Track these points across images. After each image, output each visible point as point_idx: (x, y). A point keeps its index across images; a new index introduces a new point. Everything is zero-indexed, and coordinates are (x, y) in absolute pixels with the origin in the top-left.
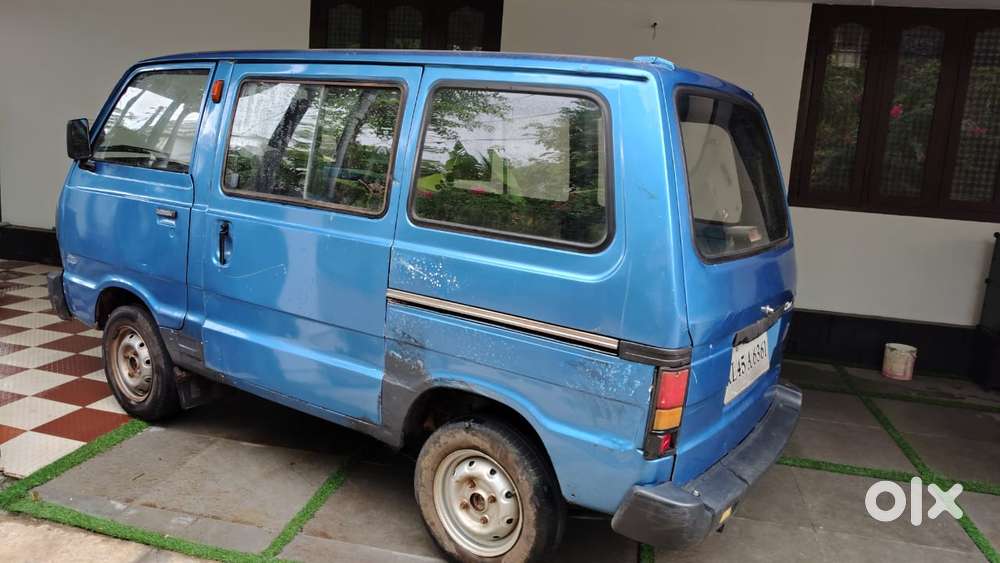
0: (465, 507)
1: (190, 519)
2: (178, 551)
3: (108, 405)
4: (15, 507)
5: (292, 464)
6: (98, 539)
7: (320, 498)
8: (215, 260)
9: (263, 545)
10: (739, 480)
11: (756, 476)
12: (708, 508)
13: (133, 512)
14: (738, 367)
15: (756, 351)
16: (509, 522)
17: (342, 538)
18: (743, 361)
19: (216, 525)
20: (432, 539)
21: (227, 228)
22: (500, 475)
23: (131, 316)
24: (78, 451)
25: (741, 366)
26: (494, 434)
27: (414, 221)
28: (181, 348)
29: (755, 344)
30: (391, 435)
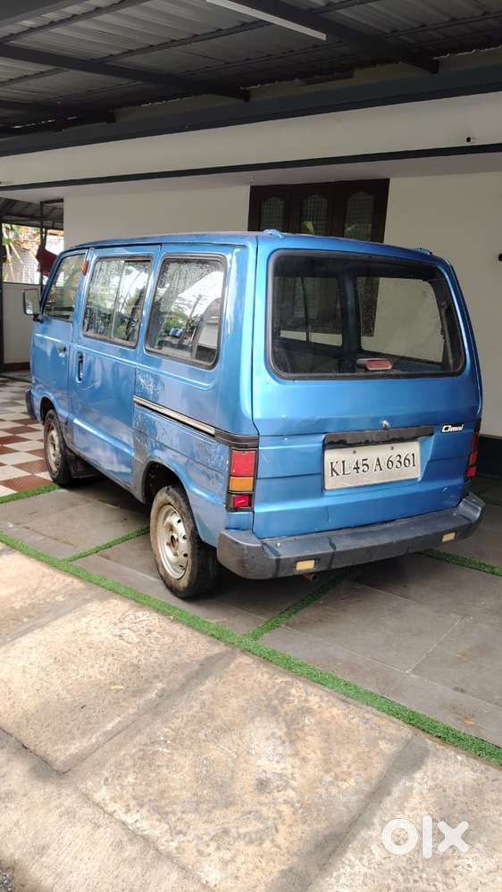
0: (168, 544)
1: (42, 538)
2: (21, 551)
3: (46, 475)
5: (125, 519)
7: (124, 540)
8: (77, 379)
9: (68, 556)
10: (328, 545)
11: (352, 548)
12: (276, 554)
13: (15, 529)
14: (354, 465)
15: (395, 460)
16: (185, 555)
17: (116, 561)
18: (365, 462)
19: (52, 543)
20: (156, 566)
21: (81, 357)
22: (181, 524)
23: (51, 417)
24: (10, 496)
25: (360, 466)
26: (177, 495)
27: (147, 350)
28: (67, 437)
29: (394, 453)
30: (138, 494)
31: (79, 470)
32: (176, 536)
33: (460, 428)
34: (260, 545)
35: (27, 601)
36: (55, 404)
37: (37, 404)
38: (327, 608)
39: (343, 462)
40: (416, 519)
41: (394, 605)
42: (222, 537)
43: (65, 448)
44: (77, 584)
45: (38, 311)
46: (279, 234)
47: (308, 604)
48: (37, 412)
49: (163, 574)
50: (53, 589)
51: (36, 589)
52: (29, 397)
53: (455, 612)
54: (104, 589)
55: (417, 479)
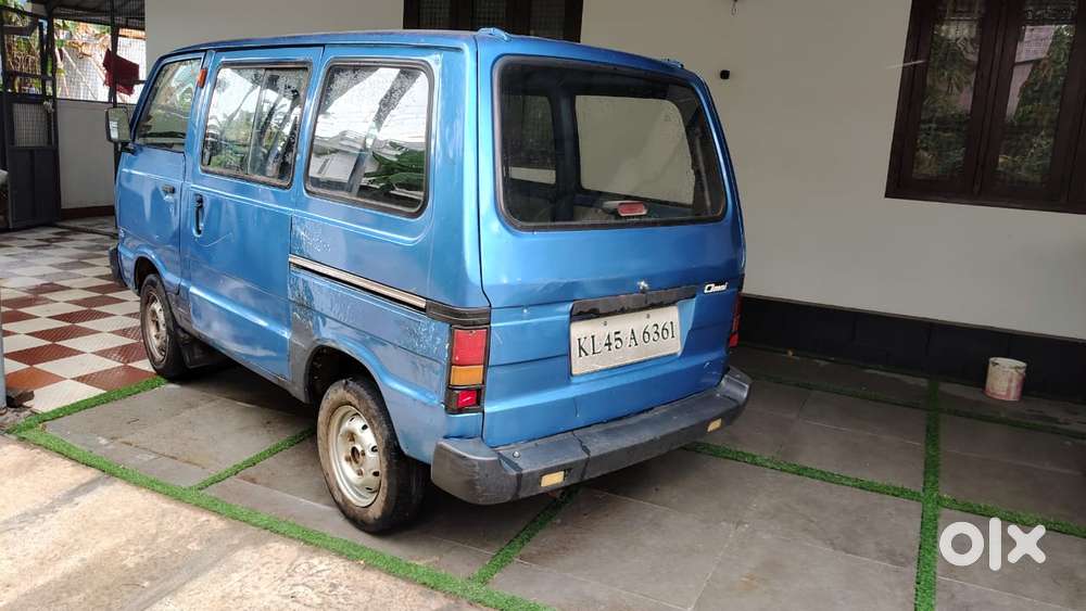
0: (348, 459)
1: (152, 457)
2: (124, 478)
3: (145, 365)
4: (23, 435)
5: (268, 423)
6: (68, 463)
7: (272, 452)
8: (194, 231)
9: (196, 482)
10: (580, 450)
11: (611, 450)
12: (515, 467)
13: (110, 447)
14: (605, 341)
15: (651, 330)
16: (376, 474)
17: (267, 485)
18: (618, 336)
19: (170, 463)
20: (329, 491)
21: (201, 201)
22: (368, 430)
23: (153, 284)
24: (96, 397)
25: (612, 341)
26: (363, 392)
27: (308, 191)
28: (179, 312)
29: (651, 322)
30: (298, 390)
31: (197, 357)
32: (360, 449)
33: (723, 287)
34: (495, 458)
35: (145, 554)
36: (159, 266)
37: (129, 265)
38: (566, 528)
39: (593, 337)
40: (677, 405)
41: (650, 516)
42: (440, 451)
43: (174, 327)
44: (216, 523)
45: (127, 136)
46: (503, 34)
47: (542, 525)
48: (129, 275)
49: (340, 500)
50: (180, 532)
51: (155, 537)
52: (115, 257)
53: (724, 520)
54: (256, 529)
55: (675, 354)
